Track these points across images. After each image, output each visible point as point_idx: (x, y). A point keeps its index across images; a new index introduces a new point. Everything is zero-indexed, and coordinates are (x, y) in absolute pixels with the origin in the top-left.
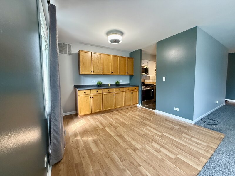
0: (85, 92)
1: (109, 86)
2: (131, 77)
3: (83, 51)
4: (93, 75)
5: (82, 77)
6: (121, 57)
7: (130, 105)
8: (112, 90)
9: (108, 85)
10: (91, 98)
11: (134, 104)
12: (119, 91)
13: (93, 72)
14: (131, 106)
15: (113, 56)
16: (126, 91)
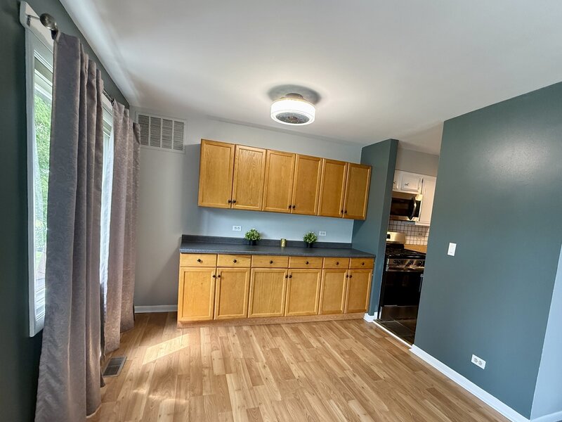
0: (199, 261)
1: (283, 245)
2: (359, 223)
3: (209, 142)
4: (232, 209)
5: (206, 213)
6: (328, 161)
7: (339, 312)
8: (280, 261)
9: (280, 242)
10: (214, 276)
11: (353, 312)
12: (306, 266)
13: (235, 202)
14: (340, 317)
15: (302, 157)
16: (329, 270)
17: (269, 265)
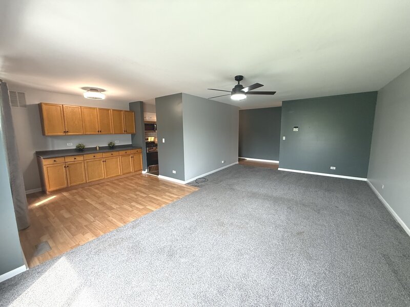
0: (55, 161)
1: (98, 149)
2: (133, 135)
3: (46, 104)
4: (66, 135)
5: (50, 140)
6: (113, 110)
7: (131, 172)
8: (99, 155)
9: (96, 148)
10: (65, 167)
11: (137, 171)
12: (111, 156)
13: (67, 132)
14: (131, 174)
15: (100, 109)
16: (122, 156)
17: (93, 158)
